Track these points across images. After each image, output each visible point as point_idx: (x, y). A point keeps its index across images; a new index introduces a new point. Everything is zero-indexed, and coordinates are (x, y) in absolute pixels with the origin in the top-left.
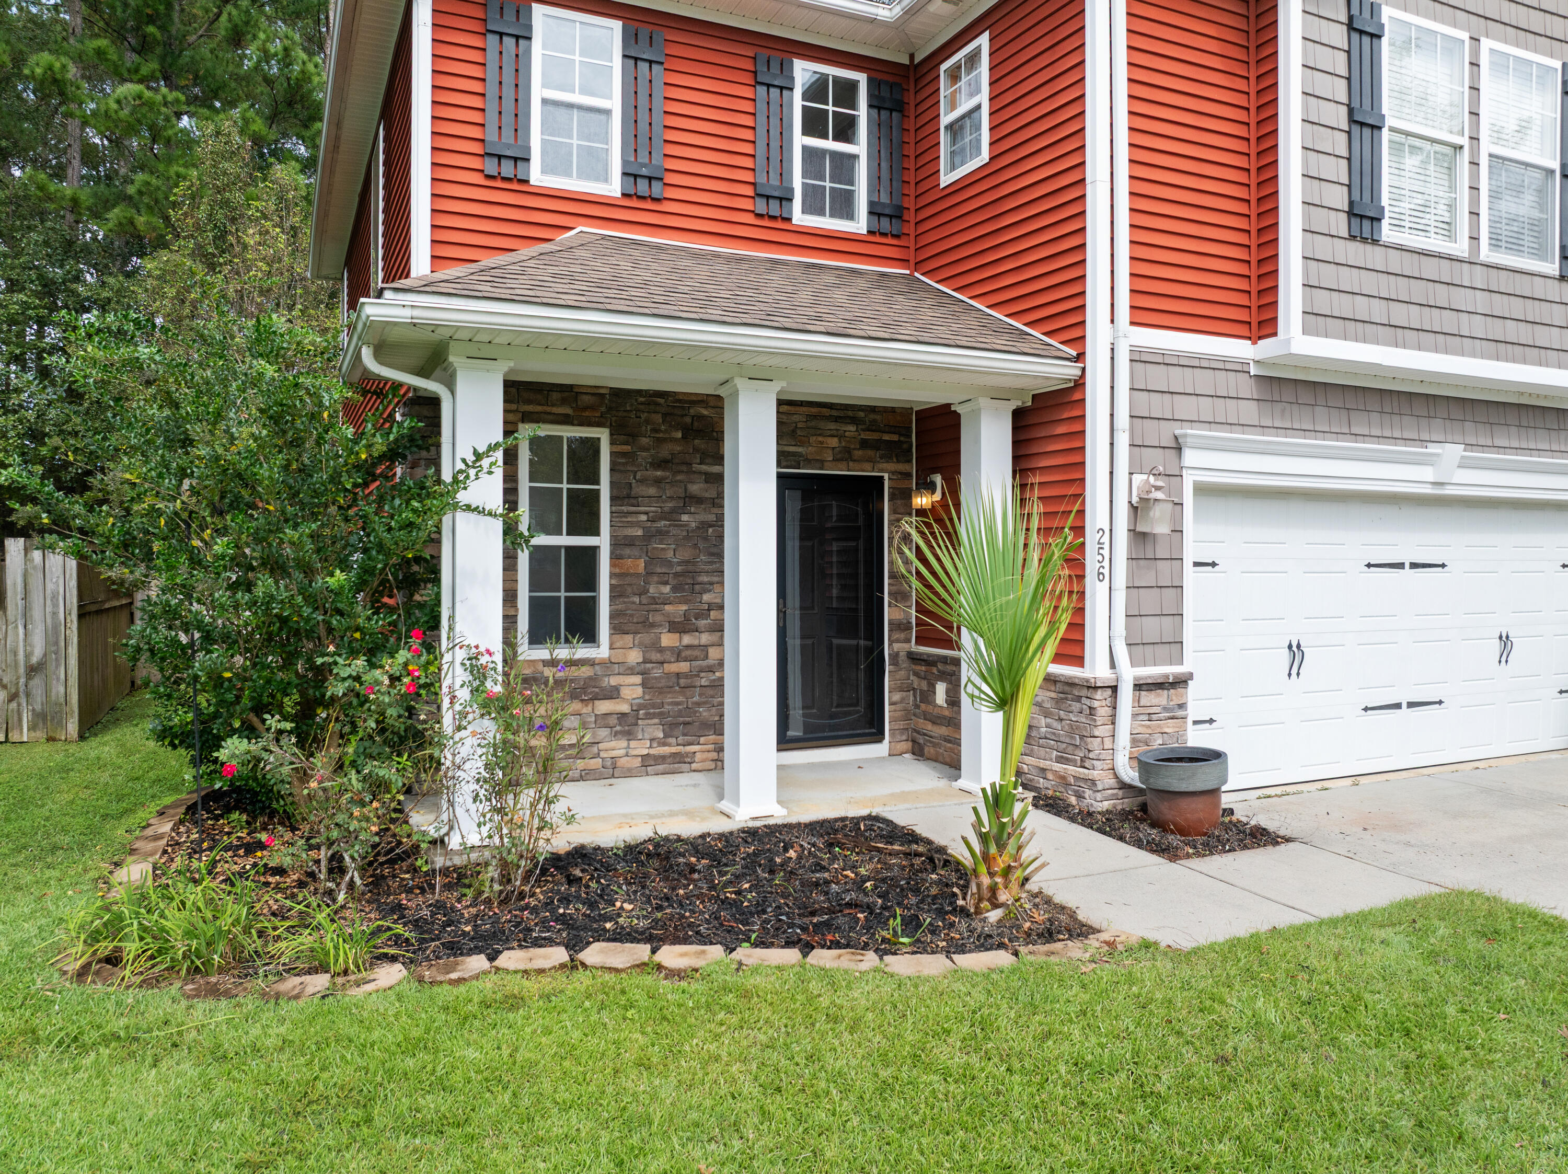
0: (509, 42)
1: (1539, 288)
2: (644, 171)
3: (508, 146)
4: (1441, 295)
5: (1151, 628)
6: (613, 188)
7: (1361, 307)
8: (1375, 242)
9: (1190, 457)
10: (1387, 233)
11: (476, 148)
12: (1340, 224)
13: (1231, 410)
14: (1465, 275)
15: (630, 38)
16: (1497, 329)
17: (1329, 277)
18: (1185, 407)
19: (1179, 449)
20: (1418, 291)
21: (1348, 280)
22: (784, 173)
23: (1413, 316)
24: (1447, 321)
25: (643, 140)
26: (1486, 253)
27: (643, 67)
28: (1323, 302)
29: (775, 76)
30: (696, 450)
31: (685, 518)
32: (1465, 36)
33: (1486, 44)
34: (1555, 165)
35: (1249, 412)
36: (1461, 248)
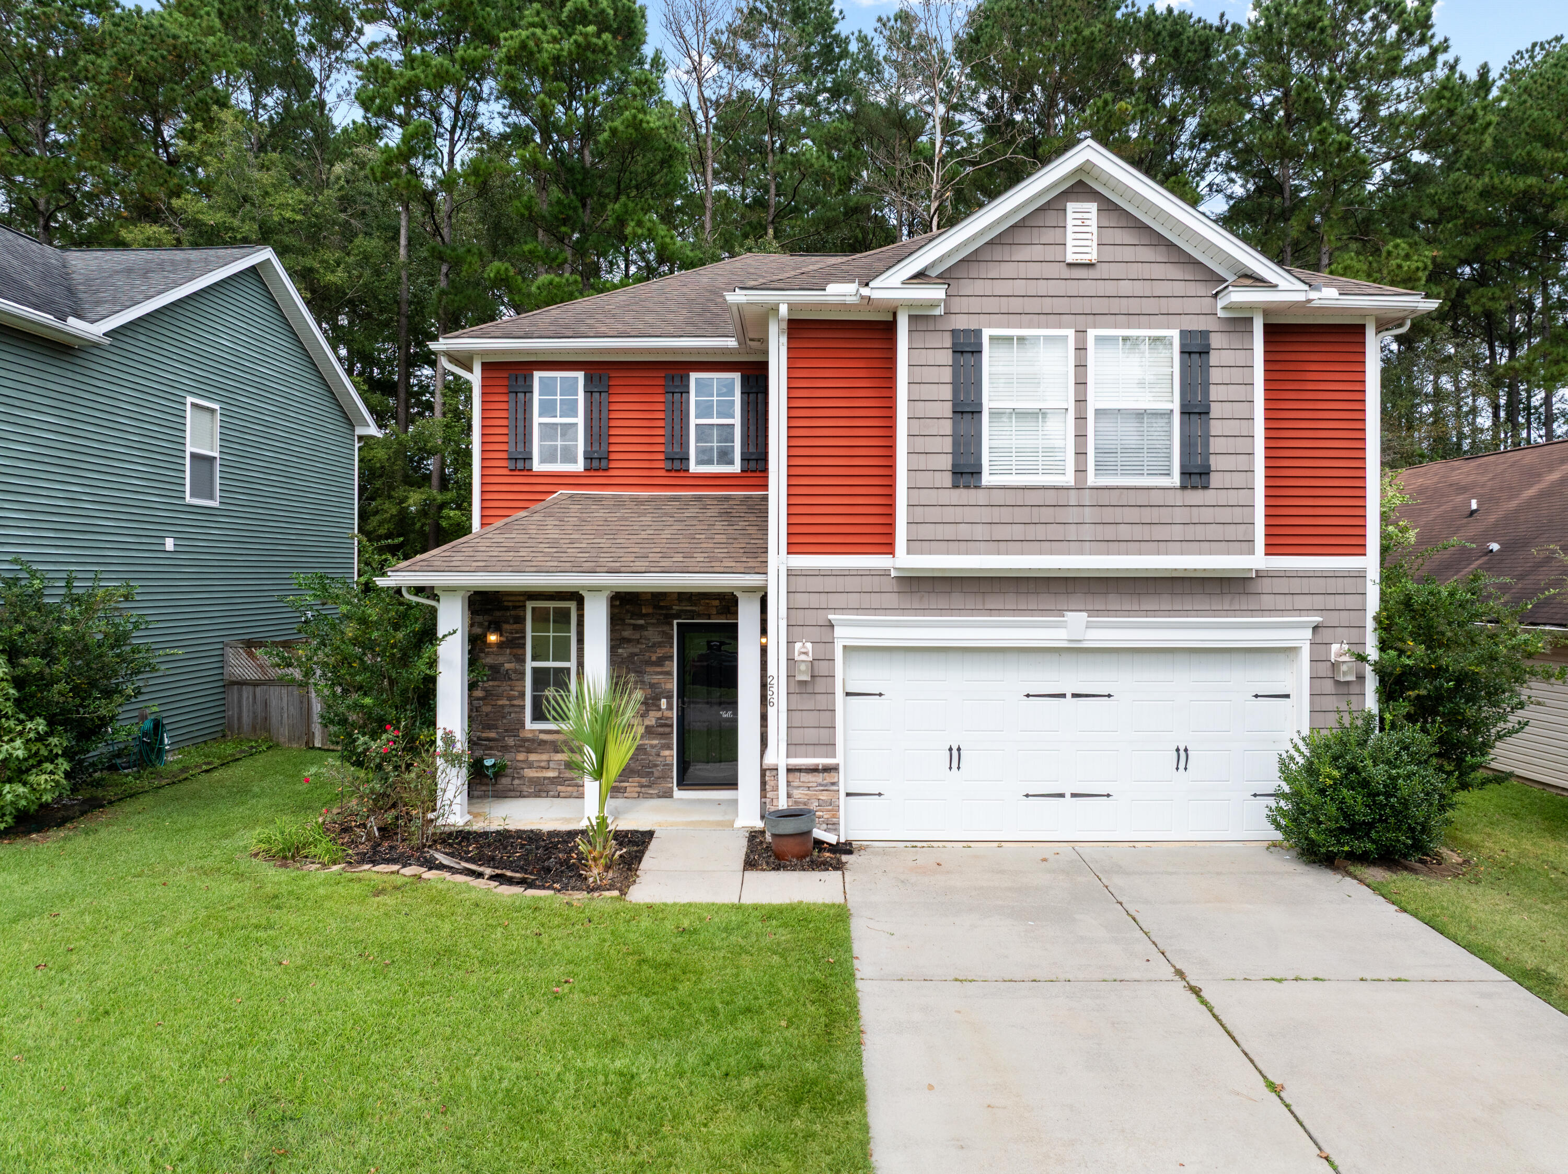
0: (521, 396)
1: (1156, 498)
2: (596, 455)
3: (520, 453)
4: (1047, 514)
5: (811, 735)
6: (579, 466)
7: (964, 531)
8: (976, 487)
9: (838, 631)
10: (987, 479)
11: (504, 455)
12: (947, 479)
13: (876, 600)
14: (1073, 498)
15: (588, 380)
16: (1109, 532)
17: (934, 514)
18: (835, 600)
19: (832, 626)
20: (1021, 515)
21: (950, 514)
22: (684, 444)
23: (1018, 532)
24: (1054, 532)
25: (596, 437)
26: (1092, 479)
27: (596, 395)
28: (926, 531)
29: (677, 387)
30: (628, 611)
31: (620, 651)
32: (1070, 333)
33: (1092, 333)
34: (1176, 406)
35: (892, 600)
36: (1069, 479)
